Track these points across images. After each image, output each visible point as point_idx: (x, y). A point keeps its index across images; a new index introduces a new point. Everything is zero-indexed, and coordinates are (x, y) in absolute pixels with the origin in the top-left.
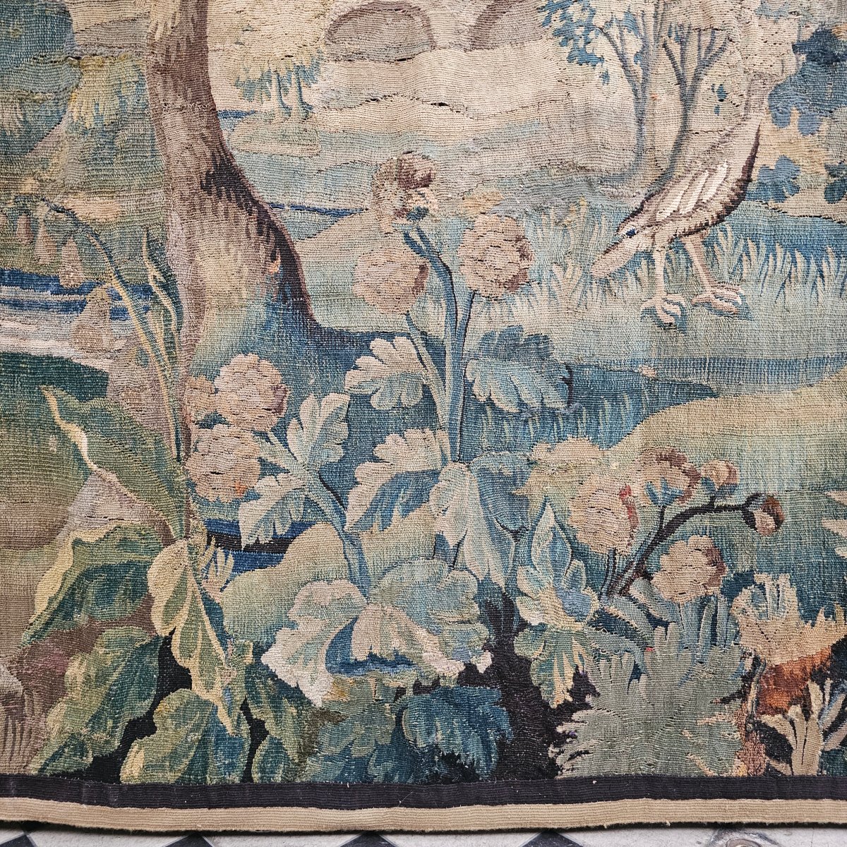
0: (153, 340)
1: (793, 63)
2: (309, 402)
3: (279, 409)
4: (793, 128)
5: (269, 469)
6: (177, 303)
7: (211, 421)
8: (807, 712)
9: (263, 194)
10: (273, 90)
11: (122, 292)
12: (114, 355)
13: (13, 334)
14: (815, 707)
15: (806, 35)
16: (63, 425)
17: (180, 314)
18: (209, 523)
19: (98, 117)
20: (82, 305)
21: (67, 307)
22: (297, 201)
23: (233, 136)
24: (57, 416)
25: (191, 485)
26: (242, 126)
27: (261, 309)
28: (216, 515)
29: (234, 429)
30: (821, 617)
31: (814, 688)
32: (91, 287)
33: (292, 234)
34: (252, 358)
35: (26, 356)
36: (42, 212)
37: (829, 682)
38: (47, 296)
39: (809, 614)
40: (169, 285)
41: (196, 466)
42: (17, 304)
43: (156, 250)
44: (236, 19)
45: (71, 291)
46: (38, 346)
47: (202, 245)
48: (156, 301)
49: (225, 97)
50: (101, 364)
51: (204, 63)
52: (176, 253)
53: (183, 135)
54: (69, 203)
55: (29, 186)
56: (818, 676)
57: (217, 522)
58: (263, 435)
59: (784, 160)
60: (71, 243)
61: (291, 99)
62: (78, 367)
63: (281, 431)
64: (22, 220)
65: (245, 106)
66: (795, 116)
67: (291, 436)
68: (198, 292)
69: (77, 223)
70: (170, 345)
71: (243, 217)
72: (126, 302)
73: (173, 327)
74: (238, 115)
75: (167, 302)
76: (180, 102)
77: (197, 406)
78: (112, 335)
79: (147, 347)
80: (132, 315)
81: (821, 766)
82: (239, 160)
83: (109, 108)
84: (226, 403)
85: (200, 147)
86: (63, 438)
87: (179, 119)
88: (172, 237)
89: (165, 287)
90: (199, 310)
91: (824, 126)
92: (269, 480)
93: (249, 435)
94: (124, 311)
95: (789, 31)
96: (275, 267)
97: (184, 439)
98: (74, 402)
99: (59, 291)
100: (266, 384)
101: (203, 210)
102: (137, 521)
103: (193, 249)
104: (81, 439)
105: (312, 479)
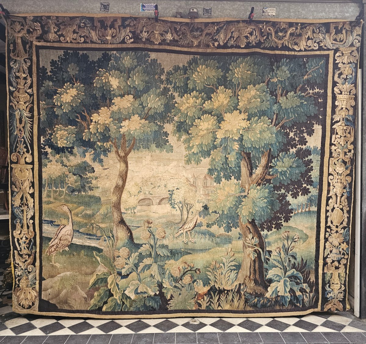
0: (110, 244)
1: (202, 209)
2: (133, 254)
3: (128, 255)
4: (202, 217)
5: (127, 264)
6: (114, 239)
7: (118, 257)
8: (204, 300)
9: (127, 224)
10: (130, 210)
11: (106, 237)
12: (104, 247)
13: (89, 243)
14: (205, 299)
15: (204, 205)
16: (96, 257)
17: (114, 240)
18: (117, 272)
19: (104, 213)
20: (100, 239)
21: (97, 239)
22: (133, 225)
23: (124, 216)
24: (95, 255)
25: (115, 266)
26: (125, 215)
27: (127, 240)
28: (118, 271)
29: (122, 258)
30: (206, 286)
31: (205, 296)
32: (101, 236)
33: (132, 230)
34: (125, 248)
35: (90, 246)
36: (95, 225)
37: (207, 296)
38: (95, 237)
39: (204, 286)
40: (113, 237)
41: (116, 263)
42: (90, 238)
43: (111, 232)
44: (125, 200)
45: (99, 237)
46: (93, 245)
47: (118, 231)
48: (111, 238)
49: (123, 210)
50: (102, 248)
51: (120, 206)
52: (114, 232)
53: (116, 215)
54: (99, 225)
55: (93, 222)
56: (206, 295)
57: (119, 272)
58: (126, 259)
59: (201, 222)
60: (99, 230)
61: (132, 211)
62: (99, 248)
63: (129, 258)
64: (91, 226)
65: (126, 212)
66: (202, 216)
67: (130, 259)
68: (117, 238)
69: (100, 227)
70: (113, 245)
71: (125, 227)
72: (107, 239)
73: (113, 242)
74: (125, 213)
75: (112, 239)
76: (116, 211)
77: (116, 254)
78: (104, 244)
79: (109, 245)
80: (107, 241)
81: (206, 308)
82: (124, 219)
83: (106, 211)
84: (121, 254)
85: (119, 217)
86: (96, 259)
87: (116, 213)
88: (114, 230)
89: (112, 237)
90: (117, 240)
91: (206, 218)
92: (127, 266)
93: (124, 259)
94: (106, 240)
95: (201, 205)
96: (129, 234)
97: (114, 259)
98: (98, 253)
99: (96, 237)
100: (127, 251)
101: (119, 226)
102: (106, 271)
103: (117, 231)
104: (99, 259)
105: (133, 265)
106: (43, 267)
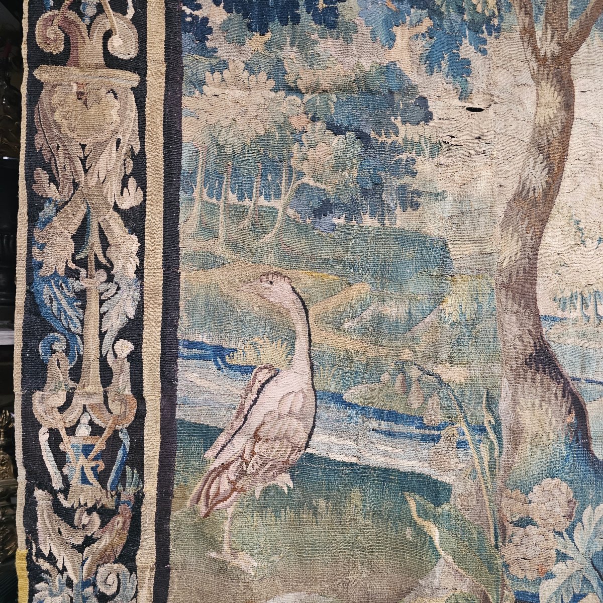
0: (482, 463)
2: (588, 511)
3: (570, 516)
5: (562, 557)
6: (499, 439)
7: (525, 522)
9: (567, 371)
10: (578, 304)
11: (465, 430)
12: (458, 473)
13: (386, 454)
16: (419, 521)
17: (501, 445)
18: (517, 593)
19: (462, 314)
20: (438, 437)
21: (426, 438)
22: (590, 377)
23: (550, 333)
24: (414, 514)
25: (506, 566)
26: (557, 326)
27: (563, 447)
28: (524, 588)
29: (541, 530)
32: (445, 425)
33: (585, 399)
34: (556, 481)
35: (394, 470)
36: (414, 373)
38: (413, 430)
40: (497, 428)
41: (509, 553)
42: (390, 434)
43: (491, 403)
44: (557, 258)
47: (522, 401)
48: (487, 437)
49: (545, 306)
51: (533, 284)
52: (503, 406)
53: (516, 329)
54: (438, 369)
55: (407, 355)
57: (524, 593)
58: (560, 534)
60: (435, 396)
61: (590, 311)
62: (436, 482)
63: (570, 532)
64: (400, 377)
65: (560, 314)
67: (577, 535)
68: (517, 434)
69: (441, 383)
70: (492, 467)
71: (554, 386)
72: (468, 437)
73: (496, 454)
74: (554, 319)
75: (492, 436)
76: (516, 307)
77: (512, 509)
79: (478, 468)
80: (471, 446)
82: (555, 348)
83: (469, 309)
84: (537, 511)
85: (528, 339)
86: (420, 532)
87: (514, 318)
88: (503, 395)
89: (494, 428)
90: (516, 444)
92: (561, 565)
93: (551, 534)
94: (466, 443)
96: (571, 419)
97: (501, 532)
98: (431, 507)
99: (422, 426)
100: (563, 499)
101: (525, 379)
102: (465, 590)
103: (515, 402)
104: (435, 533)
105: (588, 564)
106: (173, 574)
